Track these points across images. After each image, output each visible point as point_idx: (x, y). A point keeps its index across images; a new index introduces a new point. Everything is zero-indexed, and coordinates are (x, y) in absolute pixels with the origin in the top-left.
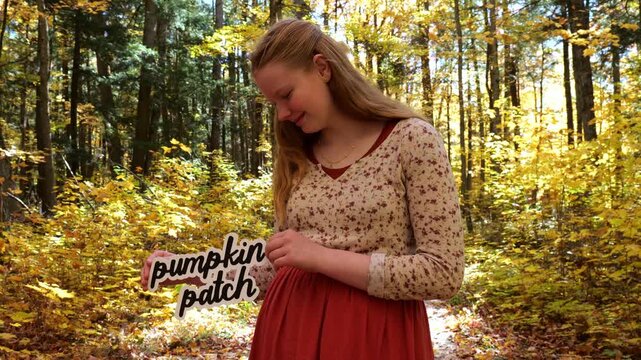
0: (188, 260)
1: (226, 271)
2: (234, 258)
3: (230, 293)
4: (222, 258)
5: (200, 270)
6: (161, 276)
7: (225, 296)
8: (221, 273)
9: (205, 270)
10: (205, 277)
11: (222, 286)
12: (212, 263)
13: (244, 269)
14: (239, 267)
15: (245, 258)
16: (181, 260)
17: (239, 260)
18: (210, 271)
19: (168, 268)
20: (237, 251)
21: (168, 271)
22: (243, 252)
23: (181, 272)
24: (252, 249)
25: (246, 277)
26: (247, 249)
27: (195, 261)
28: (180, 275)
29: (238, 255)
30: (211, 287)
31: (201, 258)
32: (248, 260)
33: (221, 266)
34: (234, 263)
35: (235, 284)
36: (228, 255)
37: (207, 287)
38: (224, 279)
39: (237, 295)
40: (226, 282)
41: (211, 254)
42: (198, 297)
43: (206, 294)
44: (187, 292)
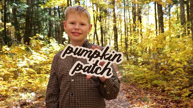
0: (84, 50)
1: (100, 61)
2: (106, 57)
3: (99, 71)
4: (101, 55)
5: (88, 57)
6: (69, 53)
7: (96, 72)
8: (98, 61)
9: (91, 57)
10: (90, 60)
11: (96, 67)
12: (95, 55)
13: (109, 63)
14: (107, 61)
15: (111, 58)
16: (81, 49)
17: (108, 58)
18: (93, 59)
19: (74, 51)
20: (109, 54)
22: (111, 55)
23: (79, 54)
24: (116, 55)
25: (109, 67)
26: (113, 55)
27: (87, 52)
28: (78, 55)
29: (108, 56)
30: (91, 66)
31: (91, 52)
32: (112, 60)
33: (99, 58)
34: (105, 59)
35: (102, 68)
36: (104, 55)
37: (89, 65)
38: (98, 64)
39: (102, 73)
40: (99, 66)
41: (96, 51)
42: (83, 68)
43: (87, 68)
44: (79, 64)
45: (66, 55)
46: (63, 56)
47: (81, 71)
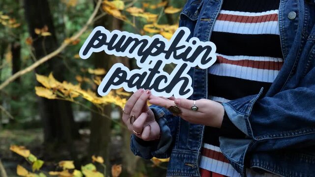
0: (130, 40)
1: (165, 62)
2: (179, 52)
3: (162, 85)
4: (167, 49)
5: (140, 53)
6: (97, 46)
7: (155, 86)
8: (160, 63)
9: (144, 55)
10: (142, 61)
11: (157, 75)
12: (154, 50)
13: (185, 66)
14: (180, 63)
15: (189, 56)
16: (124, 37)
17: (183, 56)
18: (150, 58)
19: (108, 41)
20: (184, 46)
21: (106, 44)
22: (189, 49)
23: (119, 48)
24: (200, 49)
25: (185, 74)
26: (194, 48)
27: (137, 42)
28: (118, 51)
29: (183, 50)
30: (145, 73)
31: (145, 42)
32: (192, 59)
33: (162, 56)
34: (176, 57)
35: (170, 77)
36: (174, 48)
37: (141, 72)
38: (161, 69)
39: (168, 89)
40: (162, 73)
41: (157, 41)
42: (128, 78)
43: (138, 78)
44: (119, 70)
45: (92, 50)
46: (85, 53)
47: (125, 85)
